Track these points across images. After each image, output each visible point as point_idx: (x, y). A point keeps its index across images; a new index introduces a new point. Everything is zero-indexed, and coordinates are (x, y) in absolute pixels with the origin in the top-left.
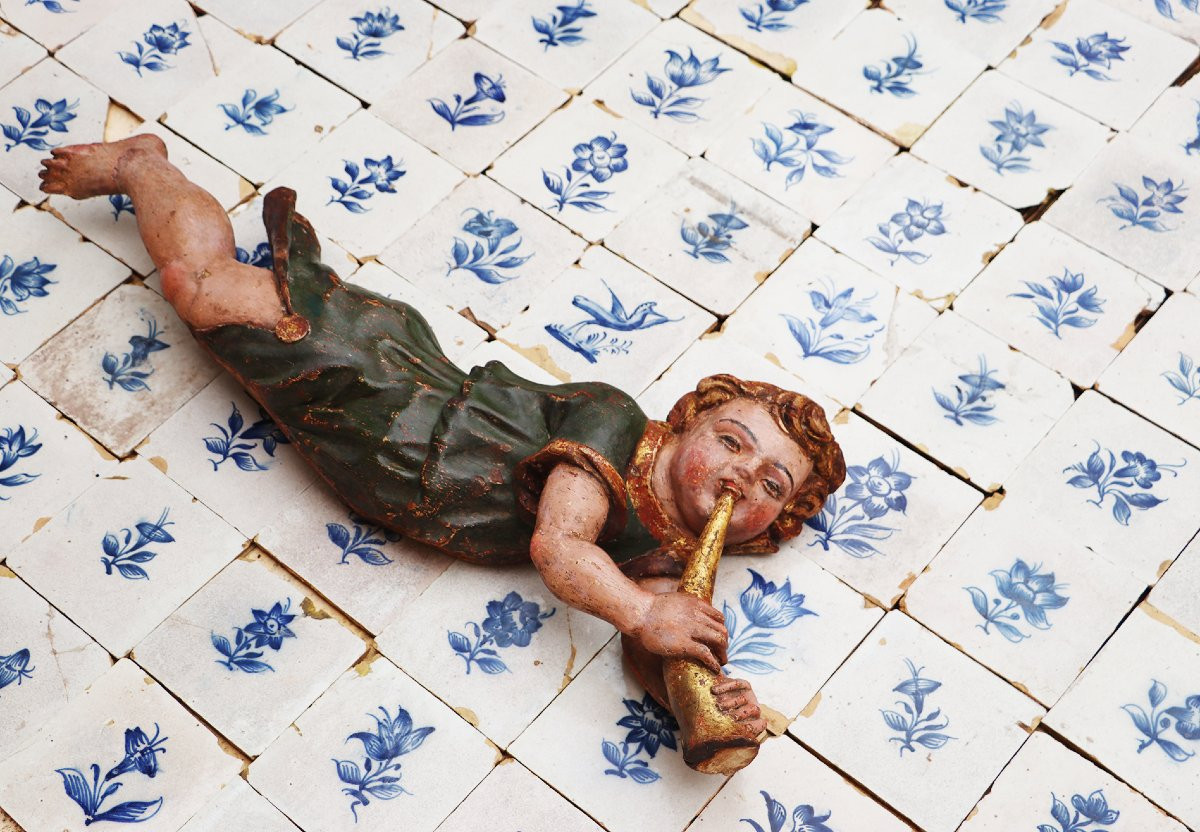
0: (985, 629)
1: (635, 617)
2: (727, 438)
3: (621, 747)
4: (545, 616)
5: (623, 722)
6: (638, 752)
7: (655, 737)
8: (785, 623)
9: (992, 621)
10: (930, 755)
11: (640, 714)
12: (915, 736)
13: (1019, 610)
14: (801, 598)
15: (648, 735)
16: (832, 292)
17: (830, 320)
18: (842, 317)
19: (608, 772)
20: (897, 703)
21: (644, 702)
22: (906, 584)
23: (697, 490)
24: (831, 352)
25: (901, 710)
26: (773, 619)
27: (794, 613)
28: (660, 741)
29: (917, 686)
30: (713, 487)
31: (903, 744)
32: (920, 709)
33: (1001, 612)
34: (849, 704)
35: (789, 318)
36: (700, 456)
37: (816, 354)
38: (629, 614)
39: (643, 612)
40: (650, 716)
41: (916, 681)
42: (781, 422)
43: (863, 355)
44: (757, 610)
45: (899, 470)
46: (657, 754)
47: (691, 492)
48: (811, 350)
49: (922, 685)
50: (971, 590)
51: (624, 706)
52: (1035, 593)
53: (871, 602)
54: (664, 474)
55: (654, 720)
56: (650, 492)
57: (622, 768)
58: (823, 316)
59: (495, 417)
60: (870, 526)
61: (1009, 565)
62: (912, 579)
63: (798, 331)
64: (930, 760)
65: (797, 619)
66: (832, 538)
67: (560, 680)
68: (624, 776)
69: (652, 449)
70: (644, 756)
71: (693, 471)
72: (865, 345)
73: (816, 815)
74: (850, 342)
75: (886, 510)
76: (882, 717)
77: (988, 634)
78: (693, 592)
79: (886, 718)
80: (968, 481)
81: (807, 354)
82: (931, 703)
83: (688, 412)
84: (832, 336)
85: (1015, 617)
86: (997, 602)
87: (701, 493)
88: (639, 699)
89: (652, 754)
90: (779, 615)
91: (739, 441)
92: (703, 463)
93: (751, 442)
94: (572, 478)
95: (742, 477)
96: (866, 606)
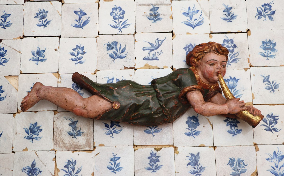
0: (268, 59)
1: (227, 111)
2: (211, 64)
3: (231, 130)
4: (197, 117)
5: (227, 125)
6: (234, 128)
7: (234, 123)
8: (236, 85)
9: (268, 57)
10: (278, 90)
11: (229, 121)
12: (273, 88)
13: (270, 51)
14: (235, 78)
15: (233, 124)
16: (186, 11)
17: (191, 17)
18: (193, 15)
19: (233, 136)
20: (265, 85)
21: (227, 118)
22: (249, 61)
23: (213, 77)
24: (197, 24)
25: (267, 85)
26: (234, 86)
27: (236, 82)
28: (236, 123)
29: (266, 79)
30: (215, 75)
31: (272, 91)
32: (270, 83)
33: (267, 54)
34: (259, 91)
35: (184, 22)
36: (210, 71)
37: (195, 26)
38: (226, 111)
39: (227, 109)
40: (230, 120)
41: (265, 78)
42: (218, 54)
43: (203, 20)
44: (230, 86)
45: (229, 39)
46: (238, 126)
47: (212, 78)
48: (193, 26)
49: (267, 78)
50: (260, 53)
51: (225, 122)
52: (270, 46)
53: (246, 69)
54: (202, 78)
55: (232, 120)
56: (203, 83)
57: (234, 133)
58: (189, 17)
59: (168, 92)
60: (234, 55)
61: (261, 44)
62: (249, 59)
63: (188, 24)
64: (279, 91)
65: (238, 82)
66: (230, 62)
67: (210, 126)
68: (236, 134)
69: (198, 75)
70: (236, 128)
71: (210, 75)
72: (201, 17)
73: (270, 115)
74: (199, 19)
75: (234, 49)
76: (265, 89)
77: (269, 60)
78: (231, 98)
79: (266, 89)
80: (242, 32)
81: (194, 28)
82: (271, 80)
83: (196, 62)
84: (194, 20)
85: (270, 53)
86: (265, 52)
87: (214, 77)
88: (226, 119)
89: (237, 127)
90: (234, 84)
91: (214, 63)
92: (211, 72)
93: (216, 62)
94: (193, 94)
95: (219, 69)
96: (246, 71)
